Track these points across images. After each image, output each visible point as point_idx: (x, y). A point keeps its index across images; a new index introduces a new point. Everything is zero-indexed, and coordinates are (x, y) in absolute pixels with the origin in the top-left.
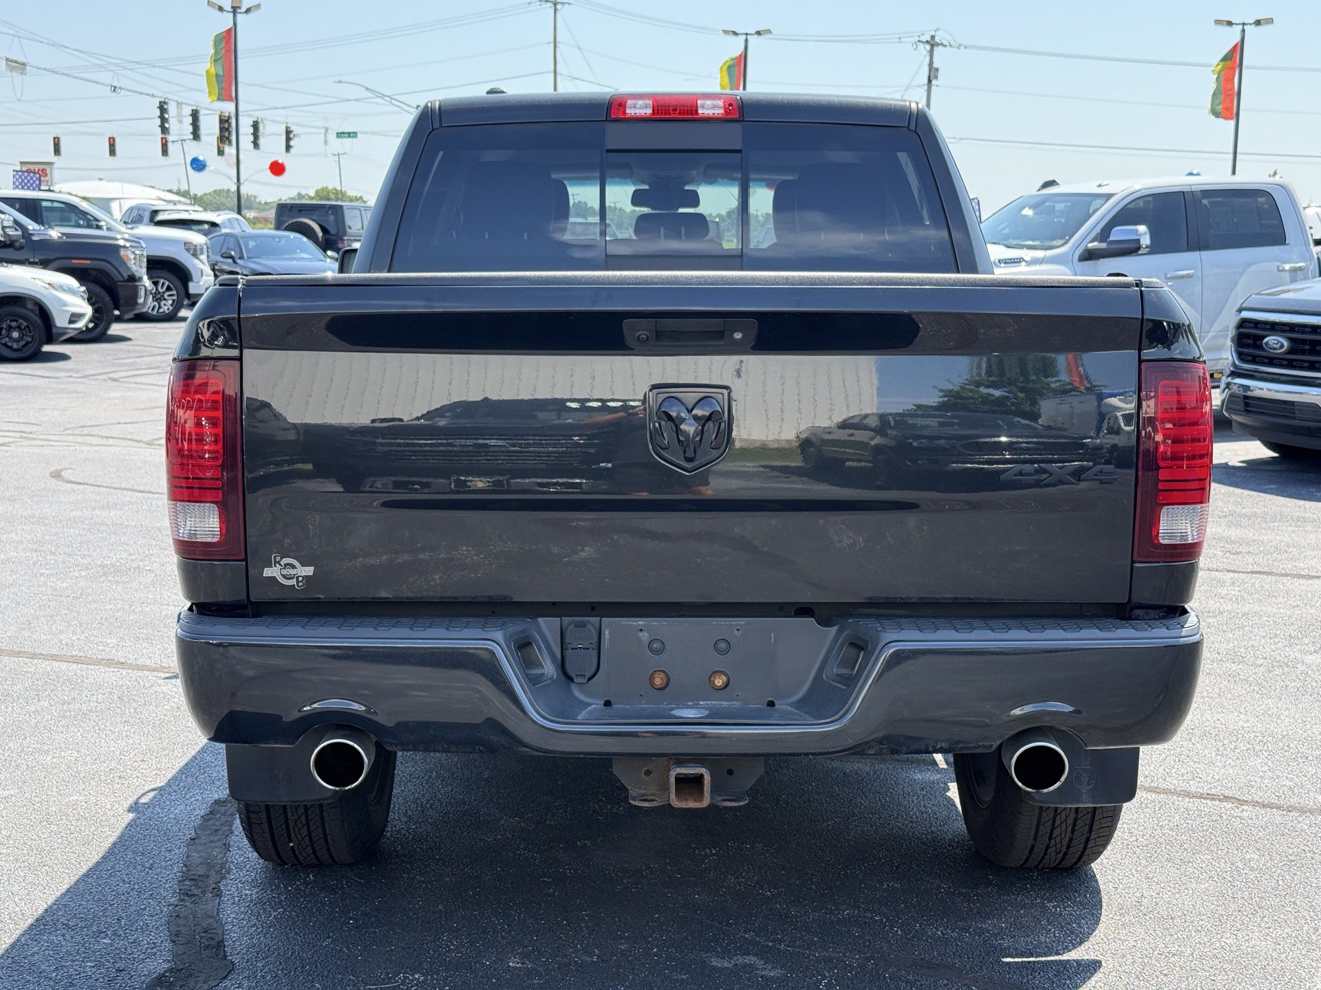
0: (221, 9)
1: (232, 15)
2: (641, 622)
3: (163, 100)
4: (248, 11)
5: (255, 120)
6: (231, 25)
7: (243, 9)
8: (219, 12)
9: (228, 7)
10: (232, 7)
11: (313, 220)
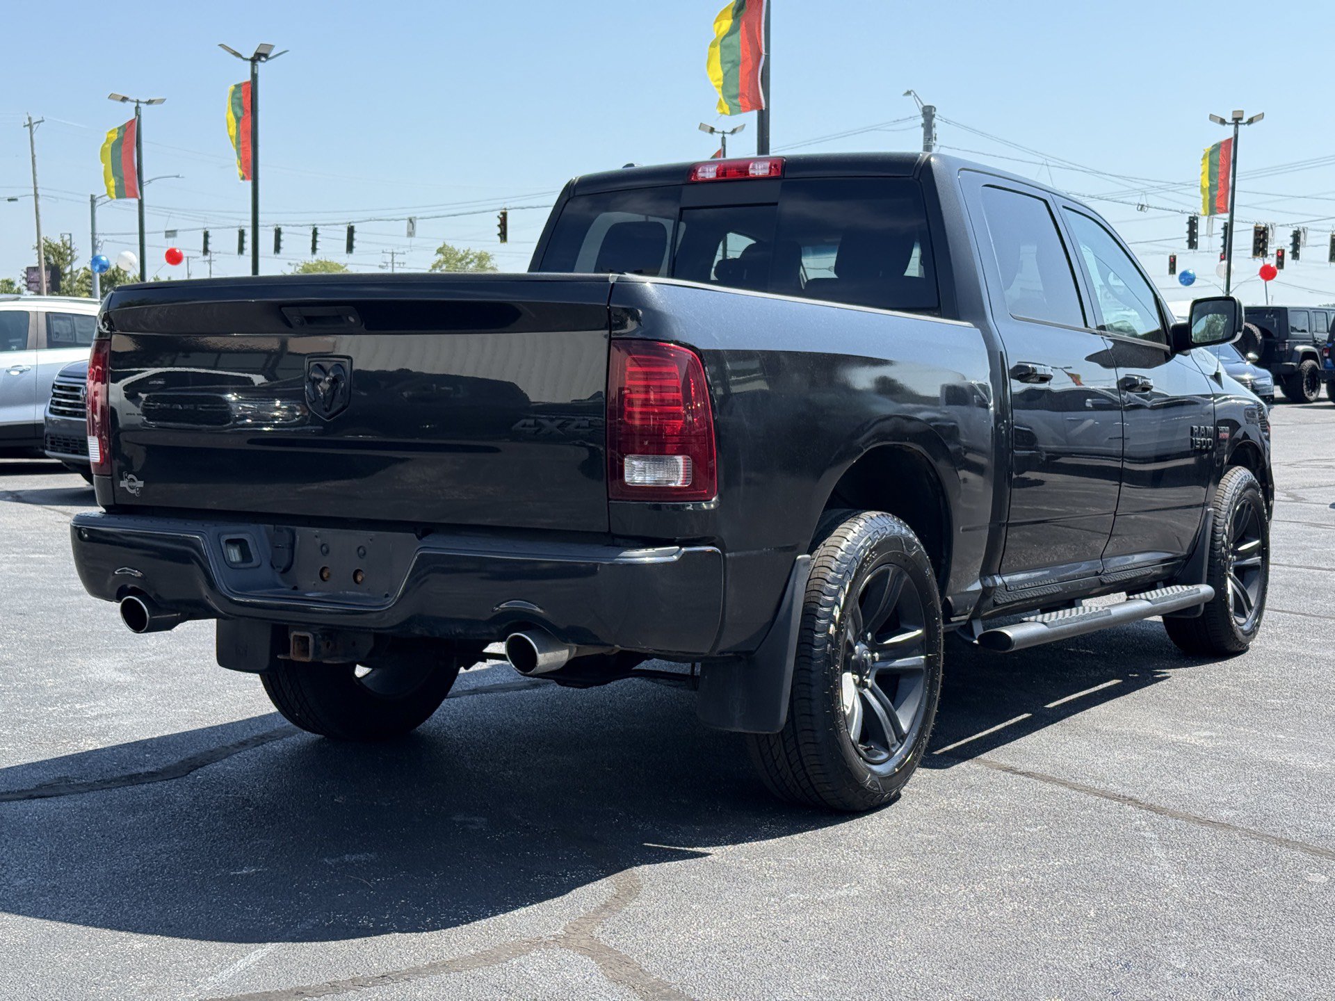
0: (1223, 122)
1: (1233, 126)
2: (317, 531)
3: (1193, 215)
4: (1251, 121)
5: (1296, 229)
6: (1232, 135)
7: (1245, 120)
8: (1221, 126)
9: (1229, 120)
10: (1234, 119)
11: (1256, 325)
